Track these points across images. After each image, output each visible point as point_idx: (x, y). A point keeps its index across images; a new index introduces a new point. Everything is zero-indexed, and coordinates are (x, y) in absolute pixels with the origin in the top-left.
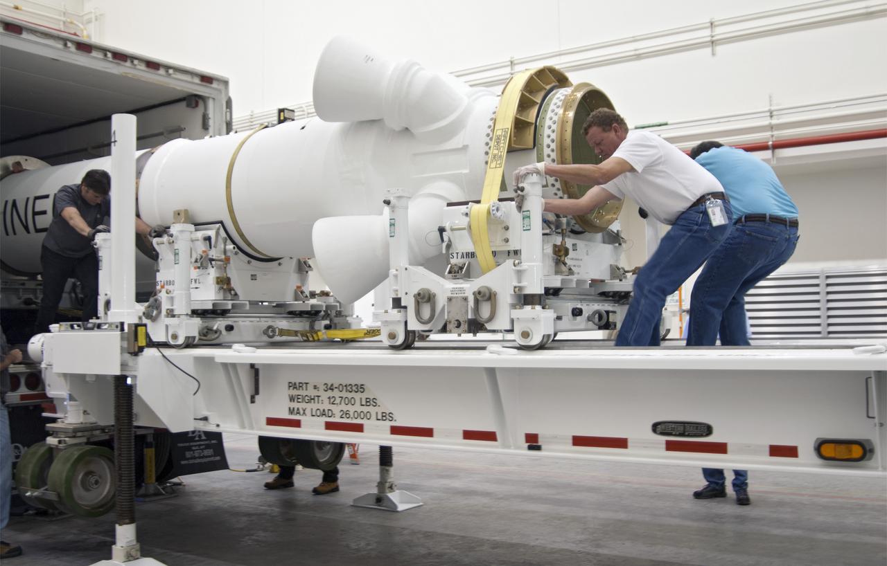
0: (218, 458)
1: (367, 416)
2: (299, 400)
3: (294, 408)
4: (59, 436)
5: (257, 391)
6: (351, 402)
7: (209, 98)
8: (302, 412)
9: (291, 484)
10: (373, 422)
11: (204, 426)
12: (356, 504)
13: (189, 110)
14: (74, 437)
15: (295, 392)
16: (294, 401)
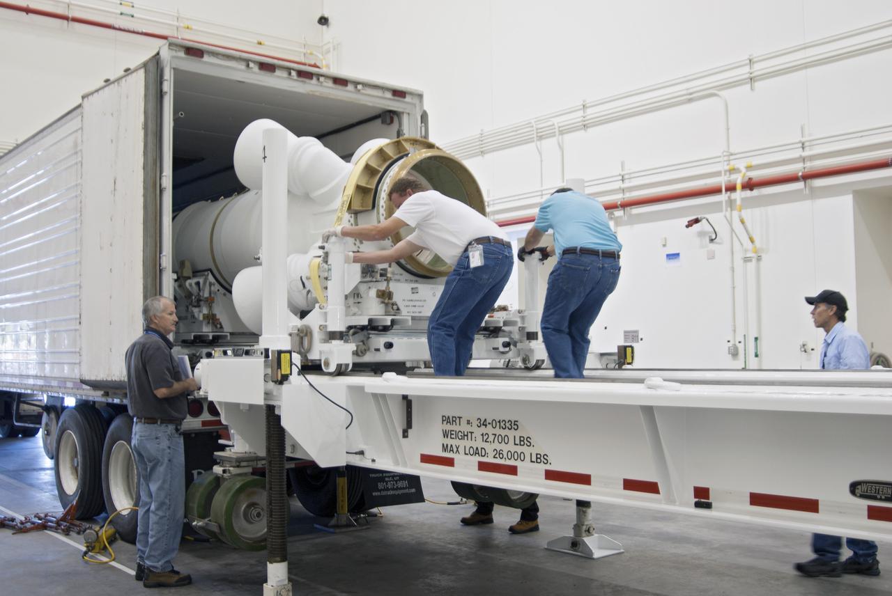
0: (413, 490)
1: (521, 457)
2: (452, 436)
3: (447, 445)
4: (224, 465)
5: (409, 424)
6: (504, 440)
7: (403, 113)
8: (455, 450)
9: (491, 521)
10: (527, 463)
11: (361, 460)
12: (549, 548)
13: (385, 126)
14: (238, 466)
15: (448, 427)
16: (447, 437)
